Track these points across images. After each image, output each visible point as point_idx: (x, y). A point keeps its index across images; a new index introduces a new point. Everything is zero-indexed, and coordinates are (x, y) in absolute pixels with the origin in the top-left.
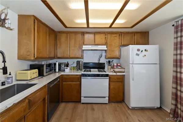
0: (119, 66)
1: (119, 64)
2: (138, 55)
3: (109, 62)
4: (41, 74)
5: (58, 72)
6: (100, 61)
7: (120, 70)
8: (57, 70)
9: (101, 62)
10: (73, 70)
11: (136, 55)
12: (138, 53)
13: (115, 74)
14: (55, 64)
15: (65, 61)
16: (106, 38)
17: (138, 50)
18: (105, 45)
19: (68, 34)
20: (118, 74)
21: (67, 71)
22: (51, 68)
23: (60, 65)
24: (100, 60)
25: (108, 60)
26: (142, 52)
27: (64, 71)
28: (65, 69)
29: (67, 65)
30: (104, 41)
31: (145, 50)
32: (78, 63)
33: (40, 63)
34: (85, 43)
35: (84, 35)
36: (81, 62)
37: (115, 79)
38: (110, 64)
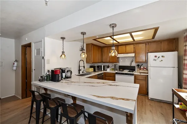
0: (146, 69)
1: (145, 67)
2: (155, 60)
3: (138, 65)
4: (95, 71)
7: (145, 71)
10: (112, 70)
11: (154, 60)
12: (156, 58)
13: (139, 74)
14: (101, 66)
15: (107, 64)
16: (134, 47)
17: (156, 56)
19: (109, 48)
22: (99, 68)
23: (104, 67)
24: (131, 64)
25: (137, 64)
26: (159, 58)
27: (106, 70)
28: (107, 70)
29: (108, 67)
30: (133, 50)
31: (162, 56)
32: (115, 65)
33: (94, 65)
34: (119, 53)
35: (118, 47)
36: (117, 65)
37: (139, 78)
38: (139, 67)
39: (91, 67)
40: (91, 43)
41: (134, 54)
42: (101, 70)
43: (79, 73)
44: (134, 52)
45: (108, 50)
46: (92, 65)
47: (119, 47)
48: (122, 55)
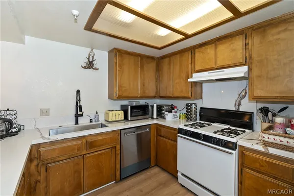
4: (126, 118)
5: (157, 118)
6: (241, 107)
8: (155, 116)
9: (242, 109)
10: (181, 119)
14: (152, 107)
16: (247, 45)
18: (244, 65)
20: (272, 151)
22: (143, 111)
23: (159, 108)
24: (240, 104)
27: (164, 119)
28: (166, 116)
29: (171, 109)
34: (197, 69)
35: (194, 51)
36: (193, 106)
37: (262, 166)
38: (267, 116)
40: (114, 49)
41: (245, 68)
43: (77, 123)
44: (247, 61)
47: (197, 50)
48: (206, 73)
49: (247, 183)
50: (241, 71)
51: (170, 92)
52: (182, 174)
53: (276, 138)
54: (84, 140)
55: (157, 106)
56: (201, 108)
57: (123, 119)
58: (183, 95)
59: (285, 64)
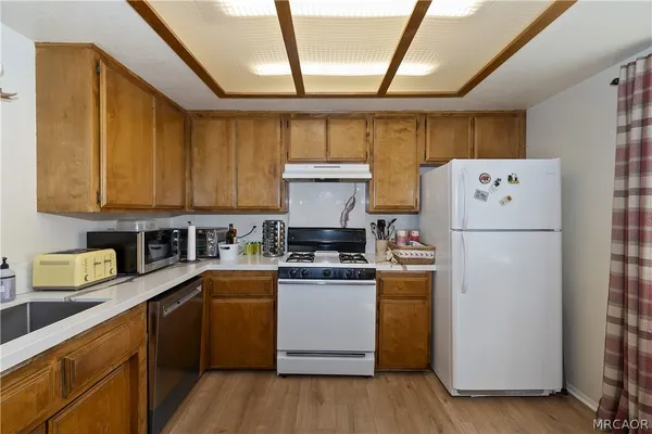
0: (417, 239)
1: (415, 234)
2: (481, 196)
3: (381, 224)
5: (197, 261)
6: (348, 222)
7: (419, 252)
8: (192, 255)
9: (351, 224)
10: (249, 255)
11: (476, 196)
12: (485, 188)
13: (399, 268)
14: (184, 233)
15: (222, 221)
16: (368, 135)
17: (484, 178)
18: (365, 162)
19: (233, 123)
20: (410, 268)
21: (230, 259)
22: (169, 244)
23: (202, 235)
24: (347, 219)
25: (375, 218)
26: (497, 184)
27: (218, 257)
28: (222, 252)
29: (229, 236)
30: (360, 148)
31: (510, 178)
32: (269, 227)
33: (127, 227)
34: (293, 155)
35: (288, 122)
36: (278, 226)
37: (400, 289)
38: (383, 231)
39: (95, 241)
40: (93, 47)
41: (366, 167)
42: (184, 259)
44: (368, 158)
45: (228, 138)
46: (111, 225)
48: (311, 167)
49: (387, 316)
50: (363, 171)
51: (229, 197)
52: (290, 353)
53: (413, 252)
54: (54, 364)
55: (197, 230)
56: (289, 228)
57: (115, 272)
58: (262, 203)
59: (405, 168)
